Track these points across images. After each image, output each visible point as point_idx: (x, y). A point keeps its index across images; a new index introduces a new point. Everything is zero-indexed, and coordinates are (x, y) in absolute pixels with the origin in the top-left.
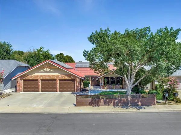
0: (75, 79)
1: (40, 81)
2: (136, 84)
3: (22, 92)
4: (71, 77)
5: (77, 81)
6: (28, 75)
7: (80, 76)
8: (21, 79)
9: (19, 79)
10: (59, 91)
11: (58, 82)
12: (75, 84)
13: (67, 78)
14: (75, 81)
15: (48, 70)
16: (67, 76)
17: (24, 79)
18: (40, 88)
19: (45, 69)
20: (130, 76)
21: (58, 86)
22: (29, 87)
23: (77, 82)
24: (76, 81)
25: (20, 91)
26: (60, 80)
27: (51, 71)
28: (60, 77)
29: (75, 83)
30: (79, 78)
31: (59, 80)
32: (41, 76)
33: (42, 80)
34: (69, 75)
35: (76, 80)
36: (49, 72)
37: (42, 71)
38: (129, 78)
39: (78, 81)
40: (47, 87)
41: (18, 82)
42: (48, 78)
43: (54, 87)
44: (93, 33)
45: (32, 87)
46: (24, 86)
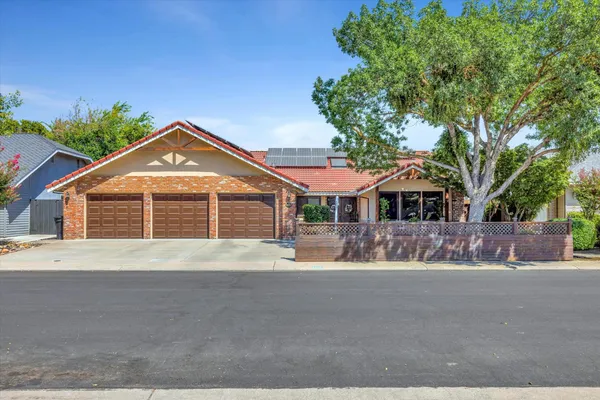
0: (275, 192)
1: (149, 199)
2: (501, 191)
3: (82, 237)
4: (262, 184)
5: (284, 198)
6: (105, 178)
7: (295, 182)
8: (78, 192)
9: (73, 189)
10: (219, 238)
11: (215, 203)
12: (277, 211)
13: (248, 188)
14: (277, 201)
15: (180, 158)
16: (248, 179)
17: (89, 191)
18: (150, 226)
19: (168, 158)
20: (479, 166)
21: (215, 217)
22: (110, 222)
23: (284, 202)
24: (281, 201)
25: (74, 236)
26: (222, 197)
27: (190, 163)
28: (222, 186)
29: (277, 206)
30: (290, 188)
31: (219, 195)
32: (154, 180)
33: (156, 197)
34: (254, 178)
35: (281, 196)
36: (181, 167)
37: (156, 163)
38: (476, 172)
39: (288, 199)
40: (176, 222)
41: (70, 202)
42: (180, 188)
43: (201, 222)
44: (351, 15)
45: (120, 222)
46: (88, 218)
